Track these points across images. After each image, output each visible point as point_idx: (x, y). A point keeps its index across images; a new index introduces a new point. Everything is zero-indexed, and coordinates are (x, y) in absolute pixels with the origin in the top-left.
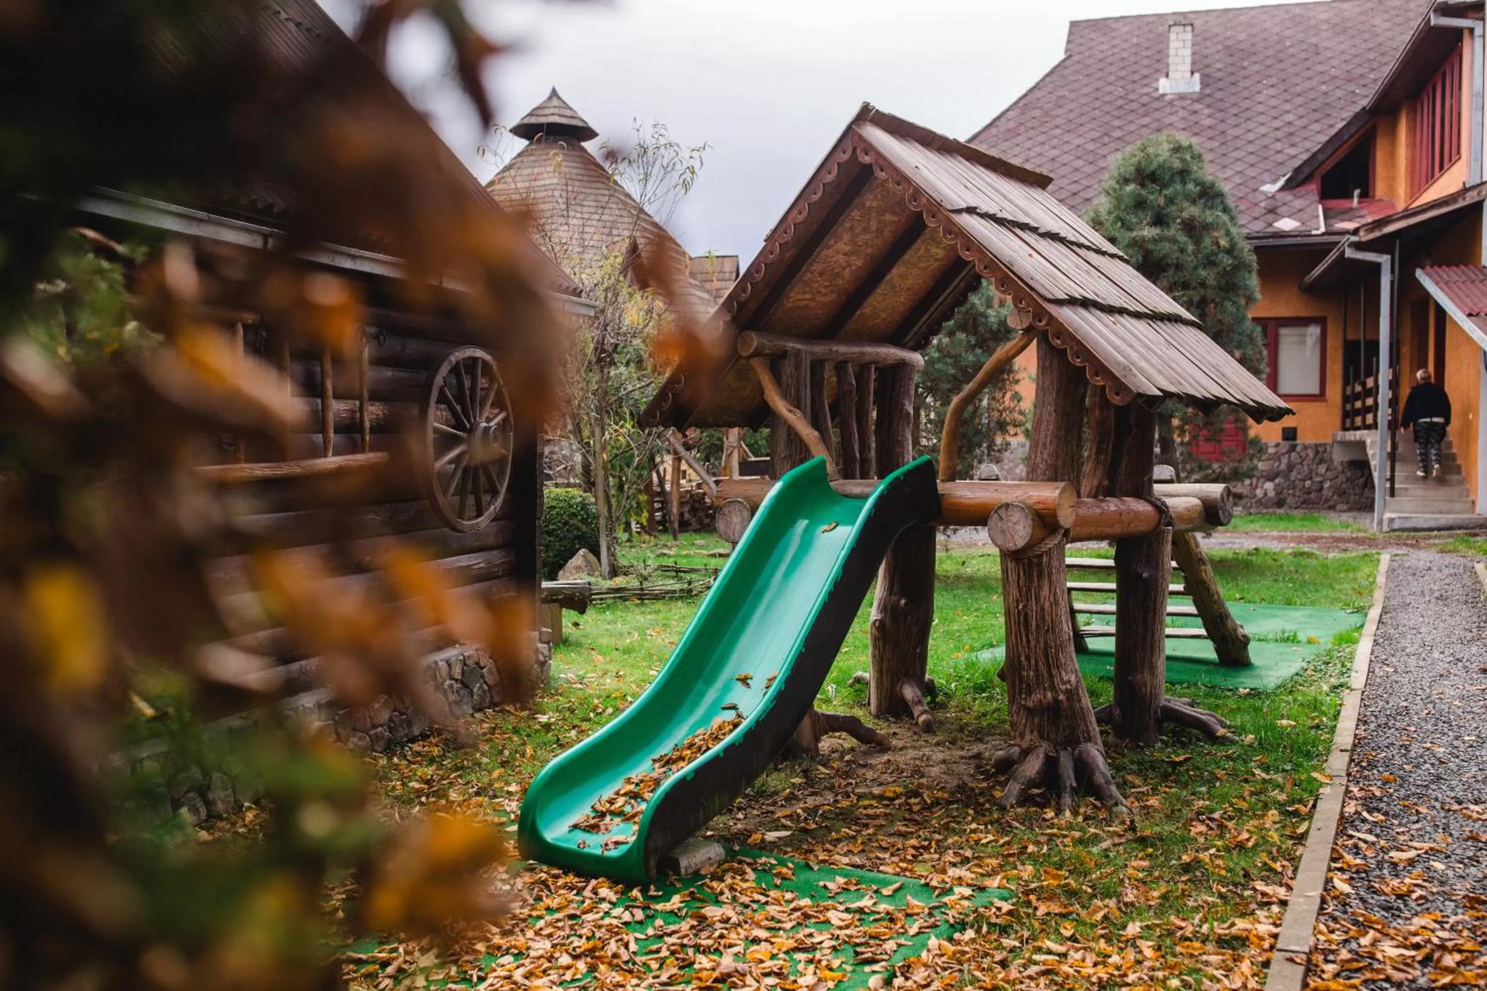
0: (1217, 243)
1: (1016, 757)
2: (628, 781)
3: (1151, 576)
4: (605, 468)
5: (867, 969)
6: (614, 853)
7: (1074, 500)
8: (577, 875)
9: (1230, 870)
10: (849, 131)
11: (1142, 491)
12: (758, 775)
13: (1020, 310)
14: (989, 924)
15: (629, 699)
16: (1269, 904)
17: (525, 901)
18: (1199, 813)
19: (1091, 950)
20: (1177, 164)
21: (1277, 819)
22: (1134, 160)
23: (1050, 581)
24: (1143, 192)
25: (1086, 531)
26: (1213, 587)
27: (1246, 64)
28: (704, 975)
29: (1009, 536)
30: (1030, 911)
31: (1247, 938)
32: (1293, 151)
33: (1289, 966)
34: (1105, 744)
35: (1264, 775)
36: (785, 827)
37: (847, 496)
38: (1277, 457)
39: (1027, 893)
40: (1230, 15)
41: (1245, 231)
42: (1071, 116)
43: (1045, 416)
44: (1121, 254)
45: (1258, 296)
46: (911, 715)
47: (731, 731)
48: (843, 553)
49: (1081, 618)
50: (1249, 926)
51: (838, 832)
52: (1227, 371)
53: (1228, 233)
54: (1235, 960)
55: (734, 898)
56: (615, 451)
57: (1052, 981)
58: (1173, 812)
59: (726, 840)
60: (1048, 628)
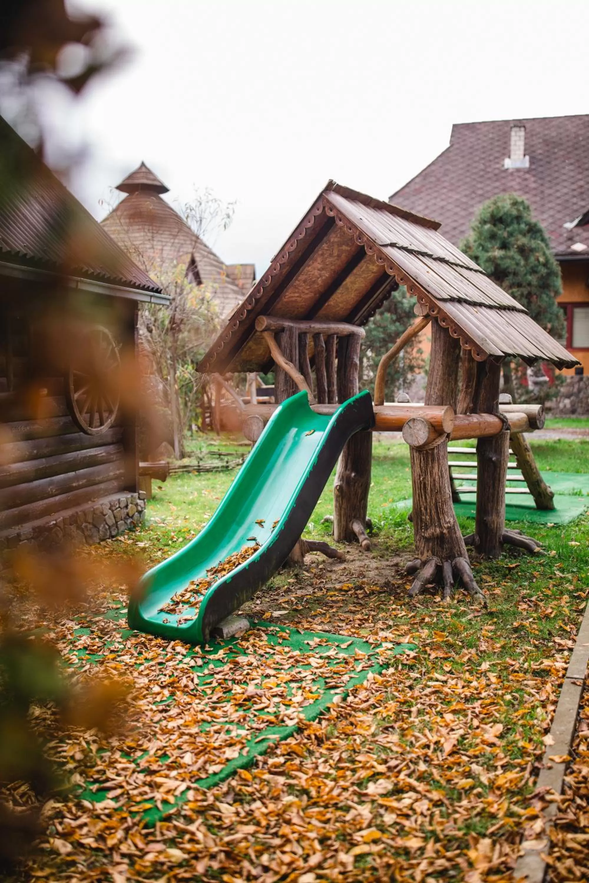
0: (538, 260)
1: (418, 566)
2: (192, 583)
3: (497, 459)
4: (176, 393)
5: (332, 692)
6: (184, 626)
7: (452, 416)
8: (163, 639)
9: (541, 631)
10: (321, 197)
11: (492, 410)
12: (268, 579)
13: (422, 305)
14: (403, 664)
15: (192, 532)
16: (563, 650)
17: (132, 654)
18: (523, 598)
19: (461, 678)
20: (515, 212)
21: (568, 600)
22: (490, 210)
23: (439, 464)
24: (495, 229)
25: (459, 434)
26: (533, 464)
27: (556, 150)
28: (238, 696)
29: (414, 438)
30: (426, 656)
31: (550, 670)
32: (583, 203)
33: (573, 687)
34: (470, 557)
35: (561, 575)
36: (284, 609)
37: (320, 414)
38: (572, 385)
39: (424, 646)
40: (547, 121)
41: (554, 251)
42: (453, 181)
43: (436, 367)
44: (481, 269)
45: (561, 290)
46: (357, 540)
47: (253, 553)
48: (318, 448)
49: (456, 482)
50: (551, 664)
51: (315, 611)
52: (542, 339)
53: (544, 254)
54: (543, 683)
55: (255, 651)
56: (182, 383)
57: (438, 697)
58: (508, 597)
59: (250, 617)
60: (438, 491)
